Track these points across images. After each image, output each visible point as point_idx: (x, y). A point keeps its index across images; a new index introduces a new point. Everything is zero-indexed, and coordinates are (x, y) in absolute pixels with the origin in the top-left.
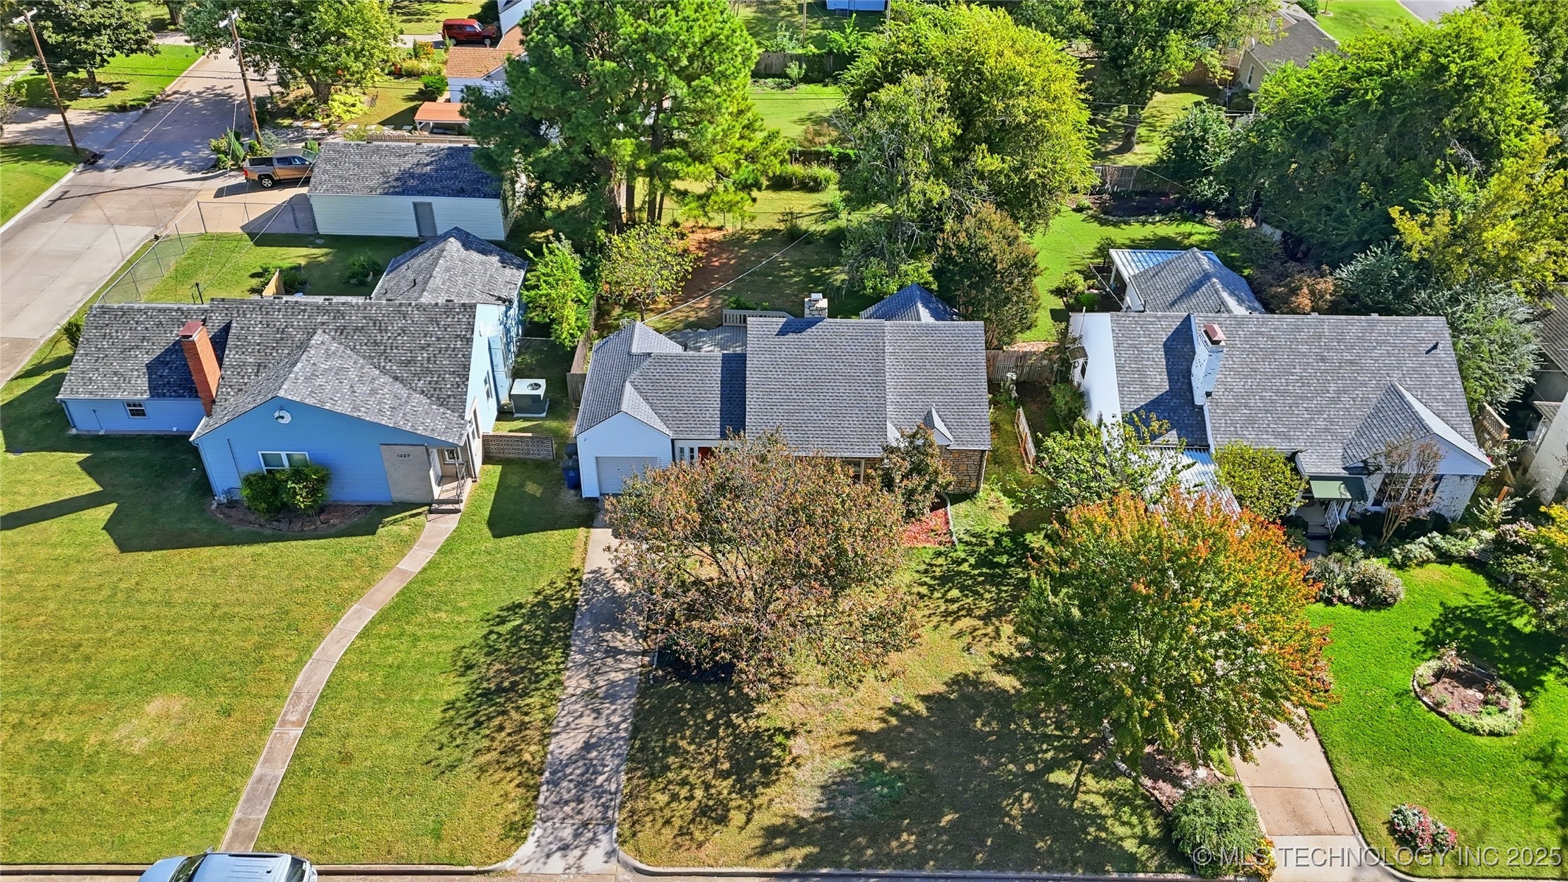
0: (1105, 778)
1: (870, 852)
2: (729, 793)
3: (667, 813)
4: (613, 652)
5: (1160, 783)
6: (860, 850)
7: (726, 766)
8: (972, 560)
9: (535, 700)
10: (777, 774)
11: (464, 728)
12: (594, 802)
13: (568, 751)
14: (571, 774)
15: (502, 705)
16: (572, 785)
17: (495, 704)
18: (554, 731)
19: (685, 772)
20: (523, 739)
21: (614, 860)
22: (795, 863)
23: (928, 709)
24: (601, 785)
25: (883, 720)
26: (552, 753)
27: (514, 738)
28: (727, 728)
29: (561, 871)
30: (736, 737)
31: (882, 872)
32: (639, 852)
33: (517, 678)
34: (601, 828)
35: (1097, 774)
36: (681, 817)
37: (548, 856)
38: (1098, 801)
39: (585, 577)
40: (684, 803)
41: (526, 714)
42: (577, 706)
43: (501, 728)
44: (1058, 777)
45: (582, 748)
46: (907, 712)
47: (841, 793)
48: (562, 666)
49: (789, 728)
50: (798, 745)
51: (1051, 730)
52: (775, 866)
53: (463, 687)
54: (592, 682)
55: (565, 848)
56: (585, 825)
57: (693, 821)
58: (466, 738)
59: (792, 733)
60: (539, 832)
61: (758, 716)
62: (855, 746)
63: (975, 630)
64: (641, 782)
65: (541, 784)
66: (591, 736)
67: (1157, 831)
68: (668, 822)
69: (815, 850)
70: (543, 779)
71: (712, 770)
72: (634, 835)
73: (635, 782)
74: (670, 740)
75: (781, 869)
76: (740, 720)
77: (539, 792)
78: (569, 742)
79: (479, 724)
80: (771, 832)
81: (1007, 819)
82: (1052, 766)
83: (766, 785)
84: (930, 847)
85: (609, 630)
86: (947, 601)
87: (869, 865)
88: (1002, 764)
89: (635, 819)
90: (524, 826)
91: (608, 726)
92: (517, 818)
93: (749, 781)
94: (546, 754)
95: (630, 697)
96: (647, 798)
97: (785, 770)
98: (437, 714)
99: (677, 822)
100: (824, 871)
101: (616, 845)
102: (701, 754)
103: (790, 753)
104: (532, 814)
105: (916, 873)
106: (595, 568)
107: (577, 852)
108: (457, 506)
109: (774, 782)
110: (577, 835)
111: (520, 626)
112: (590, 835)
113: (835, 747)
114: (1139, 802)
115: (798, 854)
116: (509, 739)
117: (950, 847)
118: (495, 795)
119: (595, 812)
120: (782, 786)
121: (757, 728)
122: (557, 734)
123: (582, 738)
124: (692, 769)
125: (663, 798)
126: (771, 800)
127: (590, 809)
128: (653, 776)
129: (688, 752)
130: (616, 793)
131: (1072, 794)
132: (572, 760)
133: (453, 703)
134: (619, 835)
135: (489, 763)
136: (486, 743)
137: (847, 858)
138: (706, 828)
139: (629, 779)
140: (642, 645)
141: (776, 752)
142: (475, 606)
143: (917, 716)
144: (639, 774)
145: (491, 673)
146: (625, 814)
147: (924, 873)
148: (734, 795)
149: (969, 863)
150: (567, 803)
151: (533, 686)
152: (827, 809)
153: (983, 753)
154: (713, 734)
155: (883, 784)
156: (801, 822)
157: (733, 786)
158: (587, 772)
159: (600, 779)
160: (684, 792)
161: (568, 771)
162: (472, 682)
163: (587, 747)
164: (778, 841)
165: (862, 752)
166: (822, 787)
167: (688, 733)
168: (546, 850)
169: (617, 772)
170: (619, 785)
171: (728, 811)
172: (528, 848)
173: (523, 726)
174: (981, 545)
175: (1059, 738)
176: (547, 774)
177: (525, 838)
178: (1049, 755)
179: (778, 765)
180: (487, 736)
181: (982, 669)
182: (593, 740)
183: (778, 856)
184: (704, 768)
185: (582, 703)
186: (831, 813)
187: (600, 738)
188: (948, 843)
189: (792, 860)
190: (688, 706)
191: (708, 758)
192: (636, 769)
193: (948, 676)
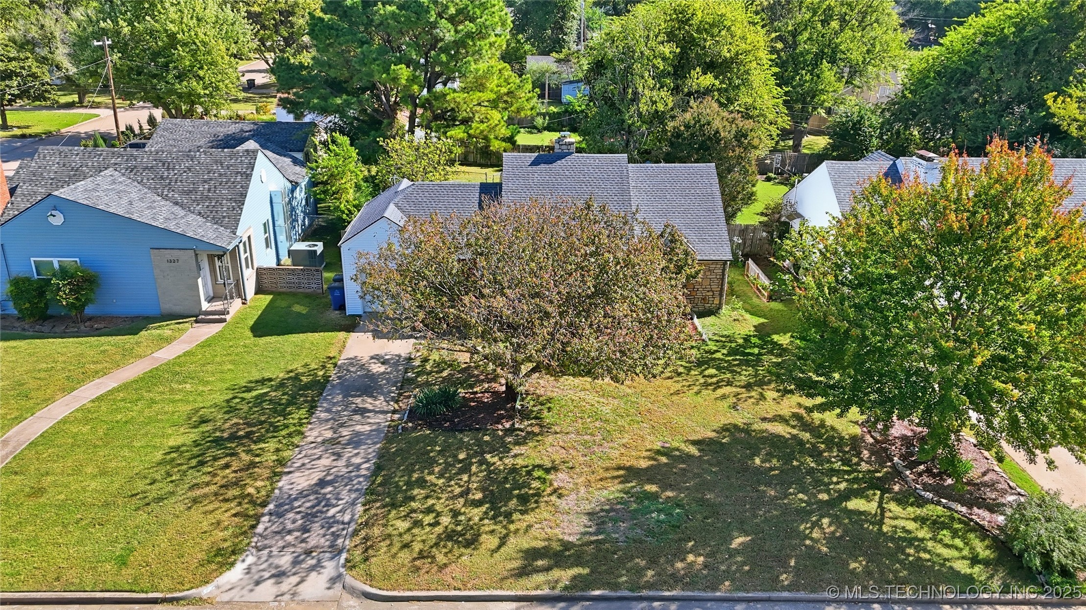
0: (912, 505)
1: (650, 573)
2: (481, 519)
3: (407, 538)
4: (362, 411)
5: (975, 510)
6: (640, 572)
7: (479, 496)
8: (725, 351)
9: (271, 445)
10: (536, 502)
11: (184, 467)
12: (322, 532)
13: (300, 487)
14: (300, 506)
15: (233, 449)
16: (299, 516)
17: (226, 448)
18: (286, 470)
19: (430, 502)
20: (251, 475)
21: (338, 586)
22: (561, 585)
23: (700, 450)
24: (334, 516)
25: (650, 458)
26: (280, 489)
27: (239, 475)
28: (481, 465)
29: (272, 598)
30: (490, 472)
31: (667, 594)
32: (370, 577)
33: (254, 429)
34: (328, 555)
35: (901, 500)
36: (424, 541)
37: (257, 583)
38: (911, 525)
39: (339, 362)
40: (428, 529)
41: (257, 456)
42: (315, 451)
43: (227, 466)
44: (855, 504)
45: (316, 485)
46: (677, 453)
47: (611, 519)
48: (304, 421)
49: (550, 465)
50: (559, 479)
51: (837, 465)
52: (537, 588)
53: (192, 436)
54: (335, 433)
55: (279, 575)
56: (308, 553)
57: (436, 545)
58: (184, 473)
59: (554, 469)
60: (250, 560)
61: (515, 456)
62: (625, 480)
63: (739, 394)
64: (379, 511)
65: (263, 515)
66: (328, 474)
67: (988, 552)
68: (406, 546)
69: (586, 571)
70: (266, 510)
71: (462, 500)
72: (366, 559)
73: (373, 512)
74: (415, 476)
75: (546, 591)
76: (496, 459)
77: (258, 523)
78: (301, 480)
79: (202, 463)
80: (532, 554)
81: (808, 542)
82: (847, 495)
83: (523, 512)
84: (723, 568)
85: (359, 396)
86: (704, 376)
87: (650, 586)
88: (791, 494)
89: (368, 546)
90: (234, 553)
91: (347, 466)
92: (226, 545)
93: (503, 509)
94: (273, 489)
95: (375, 443)
96: (385, 526)
97: (546, 499)
98: (159, 456)
99: (417, 547)
100: (597, 593)
101: (342, 570)
102: (449, 486)
103: (551, 484)
104: (246, 541)
105: (710, 594)
106: (351, 356)
107: (294, 579)
108: (223, 317)
109: (533, 509)
110: (296, 562)
111: (266, 394)
112: (314, 562)
113: (601, 480)
114: (957, 526)
115: (564, 576)
116: (234, 475)
117: (747, 568)
118: (205, 523)
119: (323, 540)
120: (543, 512)
121: (513, 465)
122: (290, 473)
123: (315, 477)
124: (439, 498)
125: (403, 525)
126: (530, 526)
127: (316, 538)
128: (394, 505)
129: (436, 485)
130: (349, 523)
131: (879, 519)
132: (302, 494)
133: (179, 447)
134: (347, 560)
135: (205, 496)
136: (207, 478)
137: (624, 579)
138: (450, 551)
139: (365, 511)
140: (393, 406)
141: (535, 484)
142: (222, 380)
143: (689, 456)
144: (378, 504)
145: (227, 425)
146: (357, 540)
147: (718, 594)
148: (486, 521)
149: (774, 584)
150: (290, 532)
151: (270, 435)
152: (596, 534)
153: (768, 484)
154: (466, 469)
155: (659, 511)
156: (567, 546)
157: (486, 513)
158: (318, 504)
159: (332, 511)
160: (429, 519)
161: (296, 504)
162: (203, 432)
163: (322, 483)
164: (540, 563)
165: (633, 484)
166: (589, 514)
167: (437, 470)
168: (256, 577)
169: (353, 503)
170: (353, 515)
171: (479, 535)
172: (236, 574)
173: (252, 465)
174: (731, 342)
175: (848, 473)
176: (271, 506)
177: (232, 564)
178: (843, 486)
179: (538, 494)
180: (209, 473)
181: (751, 421)
182: (329, 478)
183: (540, 578)
184: (454, 498)
185: (322, 448)
186: (600, 537)
187: (337, 476)
188: (744, 563)
189: (557, 582)
190: (438, 448)
191: (458, 490)
192: (375, 501)
193: (717, 426)
